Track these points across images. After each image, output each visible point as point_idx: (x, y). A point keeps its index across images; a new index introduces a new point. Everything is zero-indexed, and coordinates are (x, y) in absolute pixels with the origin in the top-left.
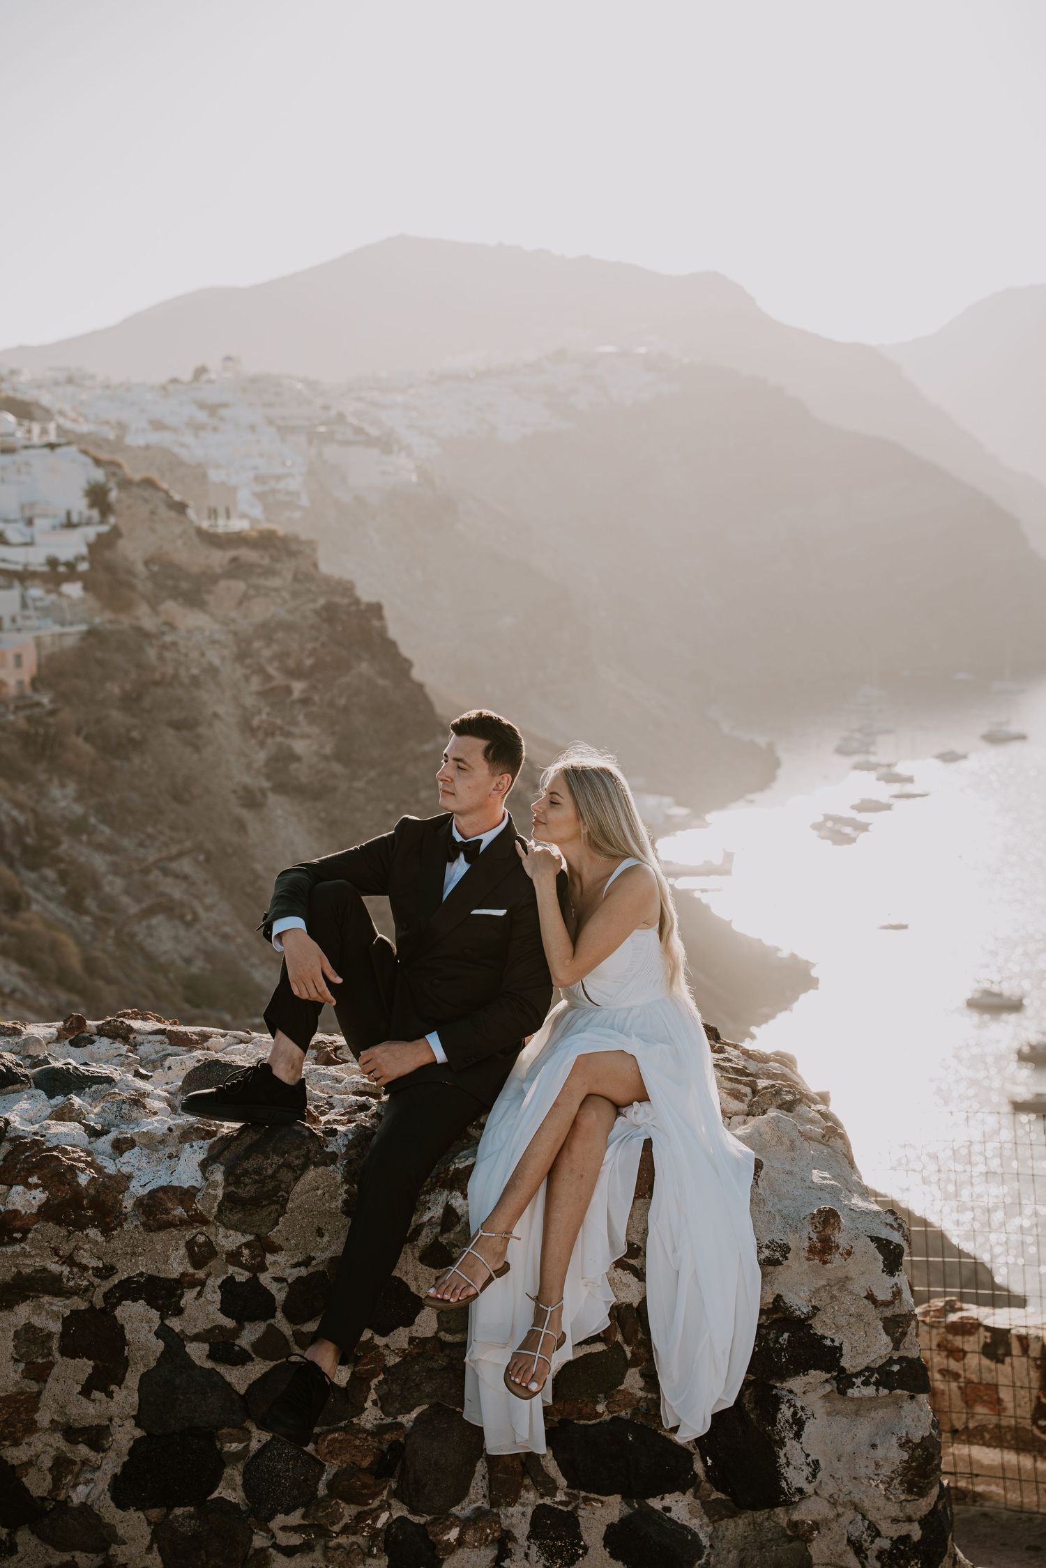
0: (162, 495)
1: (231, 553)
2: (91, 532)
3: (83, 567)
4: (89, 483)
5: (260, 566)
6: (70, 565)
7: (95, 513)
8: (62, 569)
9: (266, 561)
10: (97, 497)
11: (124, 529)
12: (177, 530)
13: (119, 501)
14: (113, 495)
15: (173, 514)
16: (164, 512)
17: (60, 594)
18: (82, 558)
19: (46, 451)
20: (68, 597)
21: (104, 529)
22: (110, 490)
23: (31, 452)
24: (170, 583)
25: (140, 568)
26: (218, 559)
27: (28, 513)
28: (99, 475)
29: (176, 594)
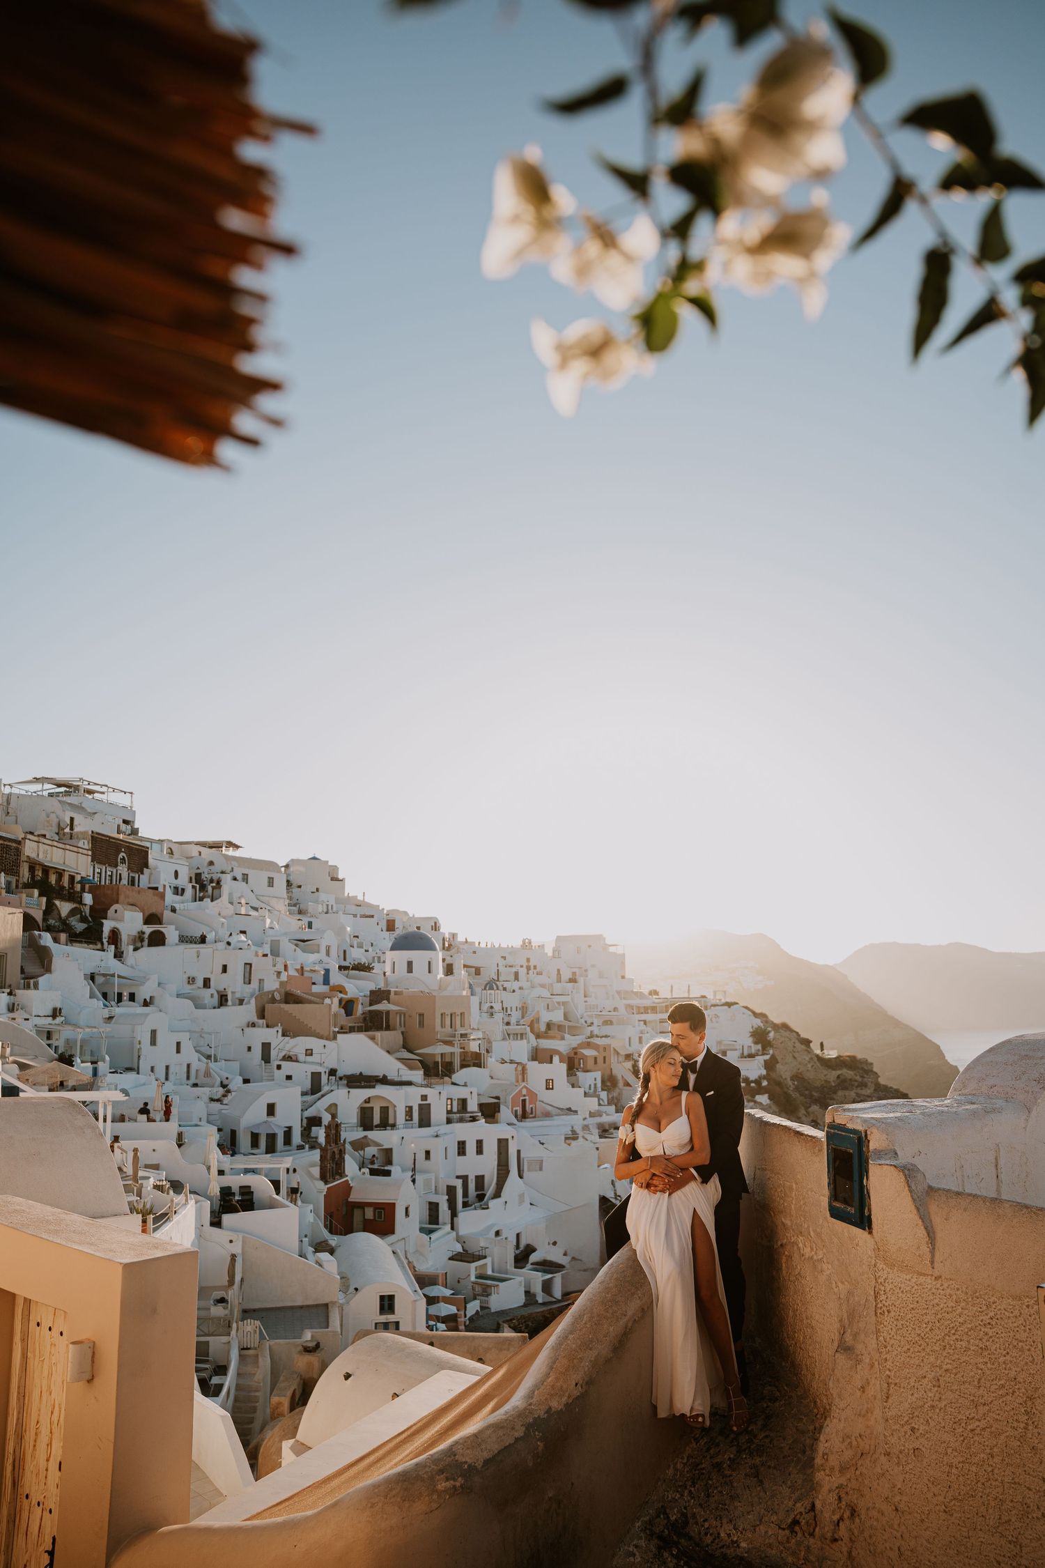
0: (795, 1034)
1: (839, 1072)
2: (761, 1059)
3: (765, 1083)
4: (752, 1027)
5: (856, 1081)
6: (758, 1082)
7: (759, 1047)
8: (753, 1085)
9: (858, 1078)
10: (760, 1036)
11: (779, 1060)
12: (807, 1059)
13: (774, 1039)
14: (772, 1035)
15: (803, 1047)
16: (798, 1044)
17: (755, 1102)
18: (765, 1077)
19: (726, 1007)
20: (761, 1104)
21: (767, 1057)
22: (769, 1032)
23: (717, 1008)
24: (807, 1092)
25: (790, 1083)
26: (832, 1075)
27: (723, 1048)
28: (758, 1022)
29: (816, 1101)
